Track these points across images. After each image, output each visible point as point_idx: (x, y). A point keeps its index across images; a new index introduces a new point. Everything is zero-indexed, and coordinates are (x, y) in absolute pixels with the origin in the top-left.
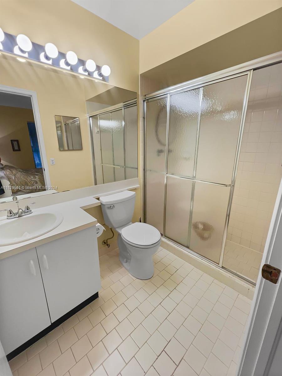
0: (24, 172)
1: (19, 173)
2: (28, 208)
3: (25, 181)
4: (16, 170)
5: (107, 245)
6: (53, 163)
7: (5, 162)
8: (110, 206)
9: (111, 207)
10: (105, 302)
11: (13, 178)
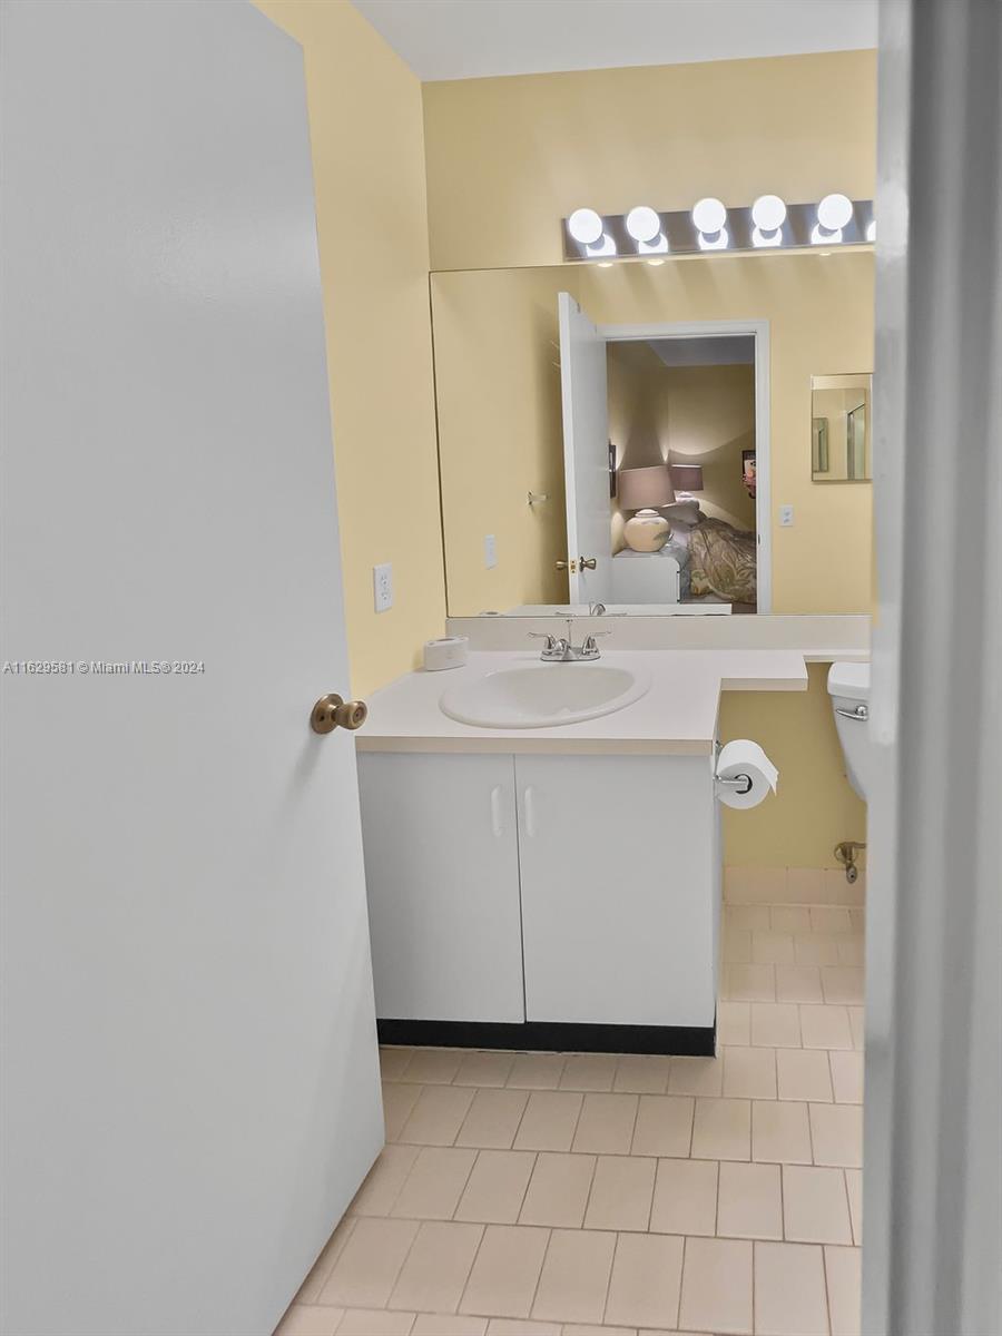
0: (734, 542)
1: (722, 542)
2: (590, 643)
3: (728, 566)
4: (718, 531)
5: (848, 869)
6: (787, 520)
7: (718, 509)
8: (853, 708)
9: (856, 712)
10: (722, 1098)
11: (703, 556)
